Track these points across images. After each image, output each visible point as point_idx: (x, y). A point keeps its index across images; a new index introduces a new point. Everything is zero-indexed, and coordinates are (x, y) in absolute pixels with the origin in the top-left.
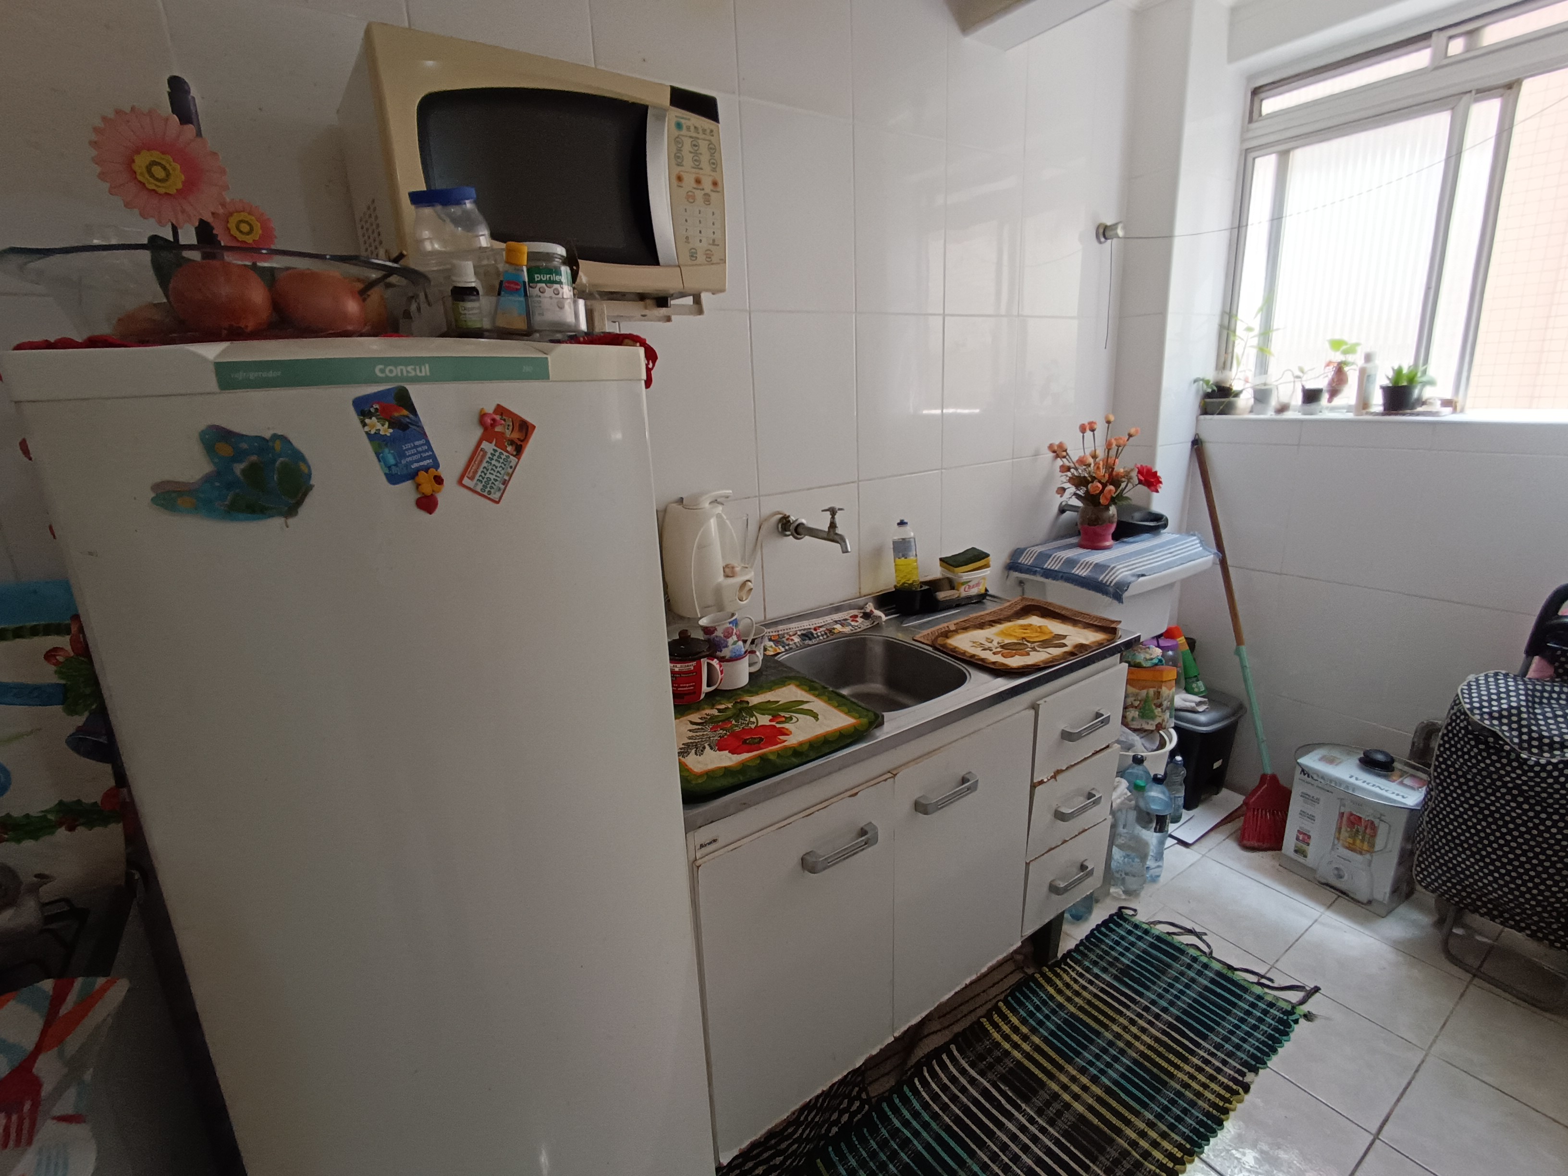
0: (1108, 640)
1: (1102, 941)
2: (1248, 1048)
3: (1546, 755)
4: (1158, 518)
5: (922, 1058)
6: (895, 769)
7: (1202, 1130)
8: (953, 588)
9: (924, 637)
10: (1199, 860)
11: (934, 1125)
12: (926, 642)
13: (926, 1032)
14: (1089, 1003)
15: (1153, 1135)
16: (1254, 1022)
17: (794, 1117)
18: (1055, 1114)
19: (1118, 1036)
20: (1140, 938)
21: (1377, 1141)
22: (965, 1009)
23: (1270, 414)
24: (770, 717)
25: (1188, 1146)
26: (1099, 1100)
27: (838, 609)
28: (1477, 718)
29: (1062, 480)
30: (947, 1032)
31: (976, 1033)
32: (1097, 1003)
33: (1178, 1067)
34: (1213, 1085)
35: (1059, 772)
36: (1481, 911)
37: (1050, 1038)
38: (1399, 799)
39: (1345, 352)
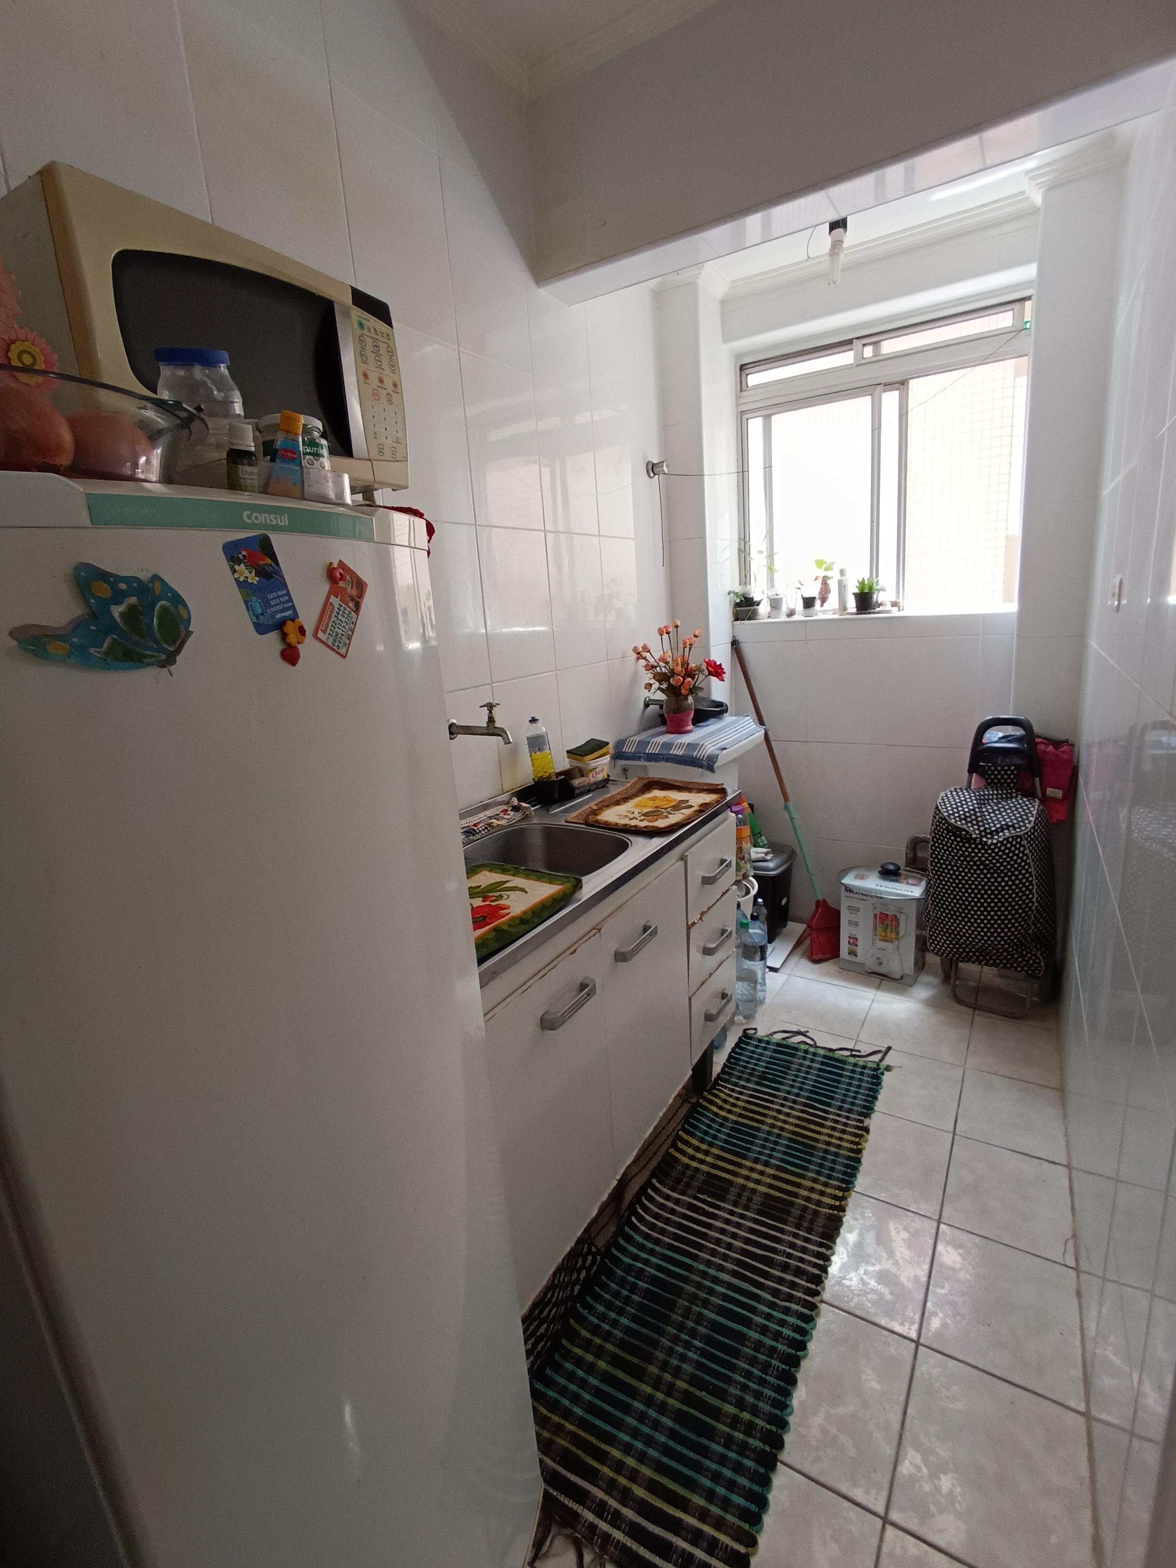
0: (721, 798)
1: (739, 1059)
2: (860, 1102)
3: (996, 837)
4: (720, 704)
5: (633, 1198)
6: (598, 924)
7: (849, 1170)
8: (582, 776)
9: (574, 818)
10: (787, 980)
11: (658, 1249)
12: (578, 821)
13: (629, 1177)
14: (744, 1109)
15: (818, 1187)
16: (857, 1083)
17: (550, 1283)
18: (747, 1201)
19: (773, 1126)
20: (765, 1049)
21: (956, 1136)
22: (654, 1148)
23: (783, 618)
24: (481, 899)
25: (844, 1186)
26: (775, 1177)
27: (485, 807)
28: (953, 821)
29: (647, 677)
30: (644, 1171)
31: (669, 1161)
32: (751, 1107)
33: (819, 1133)
34: (846, 1137)
35: (703, 914)
36: (973, 960)
37: (725, 1145)
38: (909, 893)
39: (826, 569)
